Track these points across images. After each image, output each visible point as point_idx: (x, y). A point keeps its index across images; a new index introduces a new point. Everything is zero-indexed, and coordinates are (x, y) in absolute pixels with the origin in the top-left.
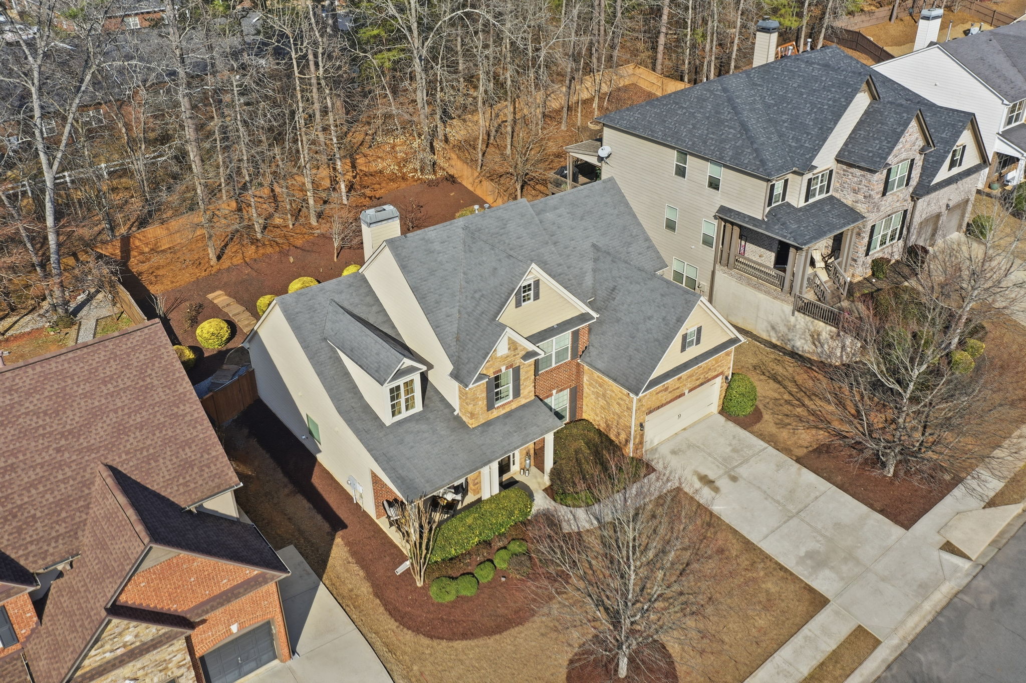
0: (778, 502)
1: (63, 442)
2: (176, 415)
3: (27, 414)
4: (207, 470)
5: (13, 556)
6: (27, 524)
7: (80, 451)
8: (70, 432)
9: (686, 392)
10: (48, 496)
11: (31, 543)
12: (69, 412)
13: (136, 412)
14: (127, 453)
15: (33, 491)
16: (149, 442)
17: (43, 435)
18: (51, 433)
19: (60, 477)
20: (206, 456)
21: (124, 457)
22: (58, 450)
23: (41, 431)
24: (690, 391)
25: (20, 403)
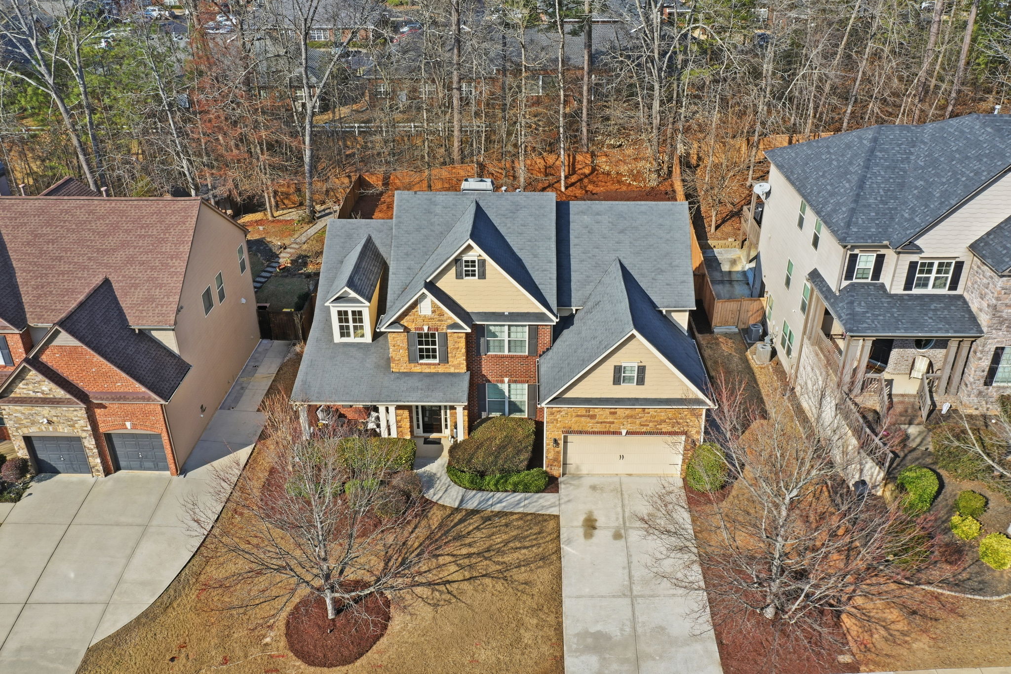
0: (630, 577)
1: (95, 255)
2: (167, 264)
3: (89, 230)
4: (160, 308)
5: (26, 310)
6: (45, 294)
7: (100, 264)
8: (103, 250)
9: (624, 432)
10: (66, 284)
11: (40, 306)
12: (111, 238)
13: (147, 253)
14: (124, 276)
15: (61, 277)
16: (140, 275)
17: (88, 246)
18: (93, 246)
19: (80, 275)
20: (166, 299)
21: (120, 278)
22: (89, 259)
23: (89, 243)
24: (628, 433)
25: (90, 222)
